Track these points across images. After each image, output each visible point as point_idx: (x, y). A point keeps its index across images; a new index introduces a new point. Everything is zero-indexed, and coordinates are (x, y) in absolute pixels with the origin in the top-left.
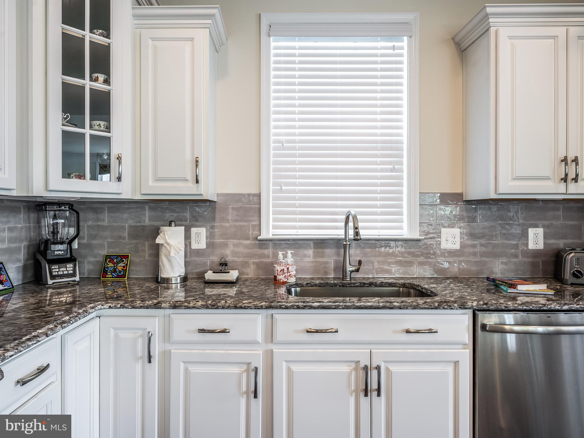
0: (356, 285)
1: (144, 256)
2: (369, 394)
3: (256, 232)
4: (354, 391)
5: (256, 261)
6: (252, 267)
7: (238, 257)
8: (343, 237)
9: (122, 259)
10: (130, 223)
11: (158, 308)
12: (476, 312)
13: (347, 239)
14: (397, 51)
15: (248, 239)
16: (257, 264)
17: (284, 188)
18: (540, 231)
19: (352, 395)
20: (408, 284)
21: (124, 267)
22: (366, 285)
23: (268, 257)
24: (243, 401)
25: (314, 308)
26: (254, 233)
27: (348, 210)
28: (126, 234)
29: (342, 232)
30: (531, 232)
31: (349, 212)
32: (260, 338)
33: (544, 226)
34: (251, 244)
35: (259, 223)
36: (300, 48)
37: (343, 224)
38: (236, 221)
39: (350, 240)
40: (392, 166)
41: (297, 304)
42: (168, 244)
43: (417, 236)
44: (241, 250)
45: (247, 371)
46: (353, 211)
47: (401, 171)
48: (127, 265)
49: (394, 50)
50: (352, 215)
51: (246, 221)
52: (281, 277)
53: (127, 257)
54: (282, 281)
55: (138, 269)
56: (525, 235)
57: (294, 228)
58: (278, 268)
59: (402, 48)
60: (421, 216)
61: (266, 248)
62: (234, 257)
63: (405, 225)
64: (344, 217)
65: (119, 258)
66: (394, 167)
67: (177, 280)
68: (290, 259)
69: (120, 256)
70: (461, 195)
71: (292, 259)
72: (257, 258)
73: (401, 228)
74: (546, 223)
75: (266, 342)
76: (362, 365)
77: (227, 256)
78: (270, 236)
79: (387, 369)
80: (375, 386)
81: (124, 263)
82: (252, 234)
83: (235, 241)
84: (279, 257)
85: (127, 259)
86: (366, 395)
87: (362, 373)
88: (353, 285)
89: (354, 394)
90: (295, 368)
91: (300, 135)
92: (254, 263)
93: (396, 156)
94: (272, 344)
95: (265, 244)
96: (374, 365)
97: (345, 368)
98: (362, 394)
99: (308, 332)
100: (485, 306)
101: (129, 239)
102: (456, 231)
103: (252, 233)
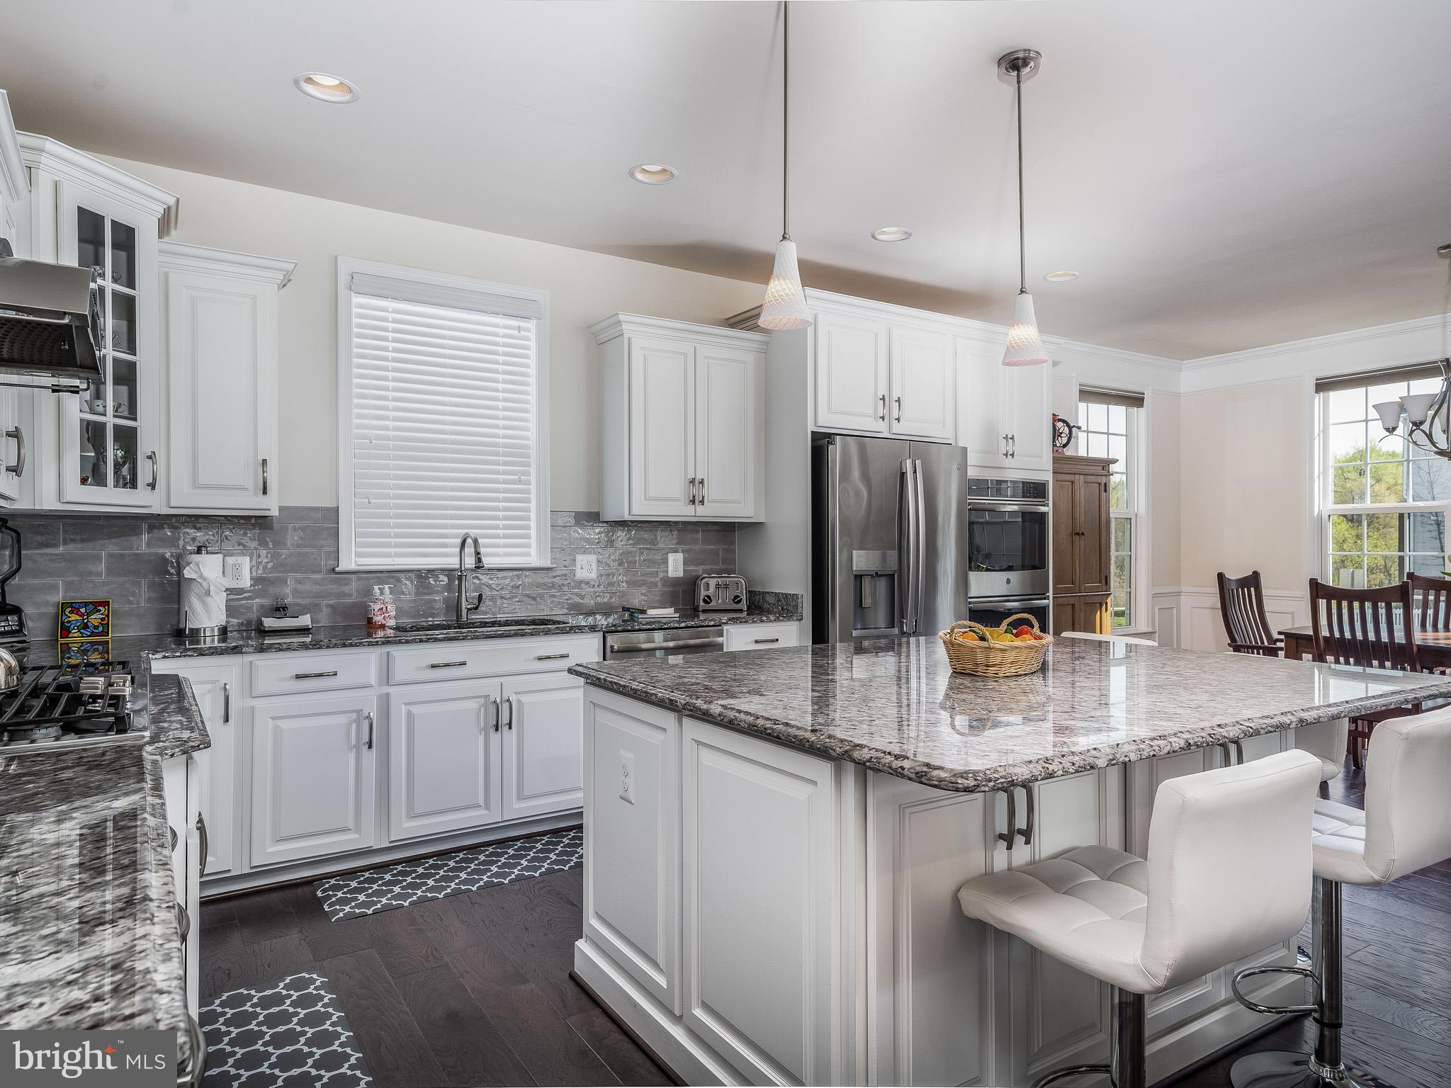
0: (475, 625)
1: (138, 603)
2: (500, 729)
3: (332, 563)
4: (483, 728)
5: (331, 602)
6: (326, 611)
7: (303, 598)
8: (458, 566)
9: (96, 607)
10: (110, 549)
11: (238, 653)
12: (606, 635)
13: (463, 569)
14: (523, 333)
15: (319, 572)
16: (332, 607)
17: (373, 501)
18: (680, 556)
19: (481, 734)
20: (538, 619)
21: (103, 619)
22: (488, 625)
23: (350, 595)
24: (352, 757)
25: (440, 640)
26: (328, 563)
27: (465, 531)
28: (102, 567)
29: (456, 560)
30: (671, 557)
31: (467, 534)
32: (373, 680)
33: (683, 552)
34: (323, 579)
35: (336, 549)
36: (395, 311)
37: (457, 550)
38: (299, 546)
39: (466, 570)
40: (517, 477)
41: (419, 637)
42: (205, 579)
43: (548, 564)
44: (307, 587)
45: (358, 721)
46: (473, 532)
47: (529, 483)
48: (108, 616)
49: (519, 332)
50: (471, 537)
51: (315, 547)
52: (378, 619)
53: (106, 604)
54: (380, 623)
55: (125, 622)
56: (666, 561)
57: (388, 555)
58: (376, 607)
59: (528, 330)
60: (553, 539)
61: (347, 584)
62: (298, 598)
63: (533, 551)
64: (459, 541)
65: (91, 607)
66: (520, 477)
67: (213, 630)
68: (388, 596)
69: (91, 603)
70: (597, 514)
71: (391, 596)
72: (333, 598)
73: (528, 555)
74: (685, 547)
75: (380, 685)
76: (492, 699)
77: (286, 596)
78: (353, 567)
79: (519, 701)
80: (506, 720)
81: (102, 614)
82: (326, 565)
83: (298, 575)
84: (375, 593)
85: (106, 607)
86: (497, 730)
87: (492, 709)
88: (471, 625)
89: (483, 732)
90: (415, 710)
91: (396, 429)
92: (328, 606)
93: (523, 465)
94: (388, 687)
95: (345, 579)
96: (505, 698)
97: (472, 705)
98: (492, 731)
99: (432, 667)
100: (613, 628)
101: (107, 575)
102: (592, 558)
103: (325, 563)
